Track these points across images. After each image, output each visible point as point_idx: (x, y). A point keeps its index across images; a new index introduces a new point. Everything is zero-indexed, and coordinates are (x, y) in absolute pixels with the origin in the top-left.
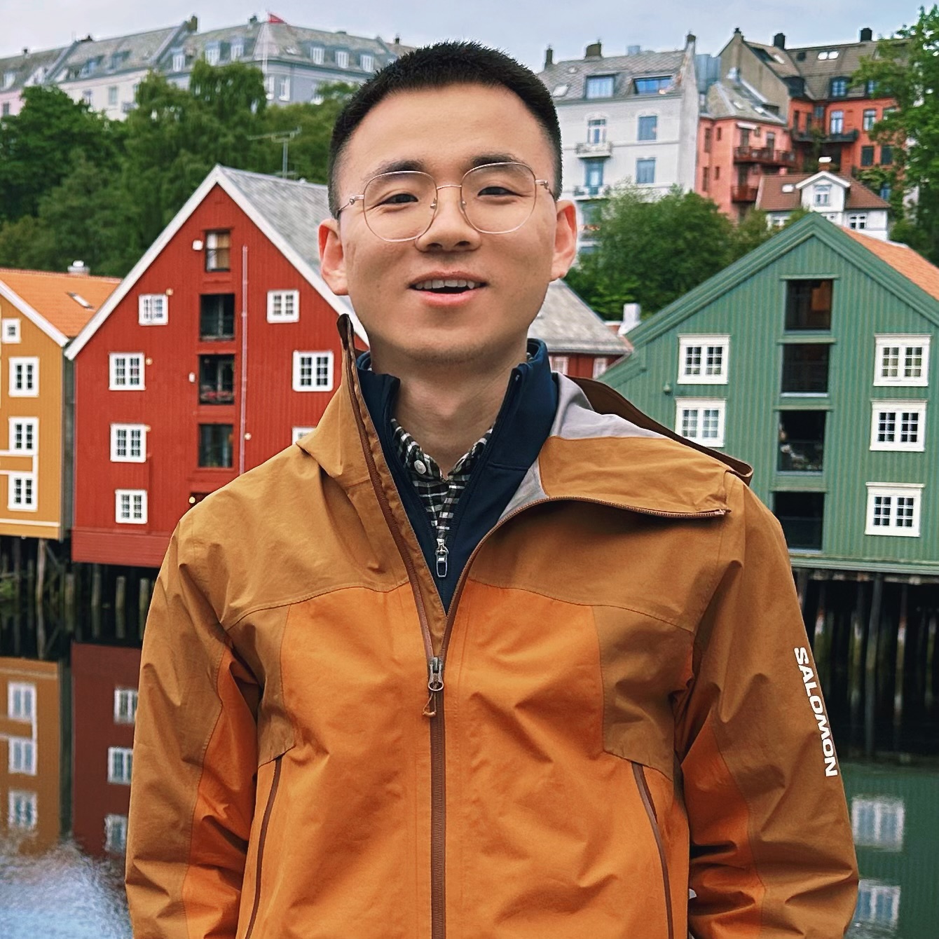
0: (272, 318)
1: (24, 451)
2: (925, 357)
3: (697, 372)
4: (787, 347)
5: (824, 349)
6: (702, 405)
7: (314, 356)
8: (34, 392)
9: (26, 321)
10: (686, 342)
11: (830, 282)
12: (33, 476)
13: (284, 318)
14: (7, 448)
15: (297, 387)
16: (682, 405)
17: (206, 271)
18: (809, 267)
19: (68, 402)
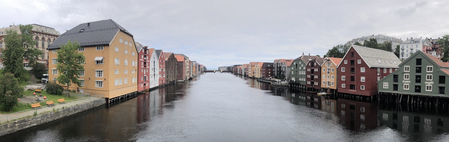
1: (333, 79)
2: (432, 68)
3: (406, 70)
4: (416, 67)
5: (421, 67)
6: (407, 74)
7: (363, 68)
8: (334, 72)
9: (333, 64)
10: (405, 66)
11: (421, 59)
12: (334, 82)
13: (359, 63)
15: (361, 72)
16: (405, 74)
17: (351, 57)
18: (419, 57)
19: (337, 73)
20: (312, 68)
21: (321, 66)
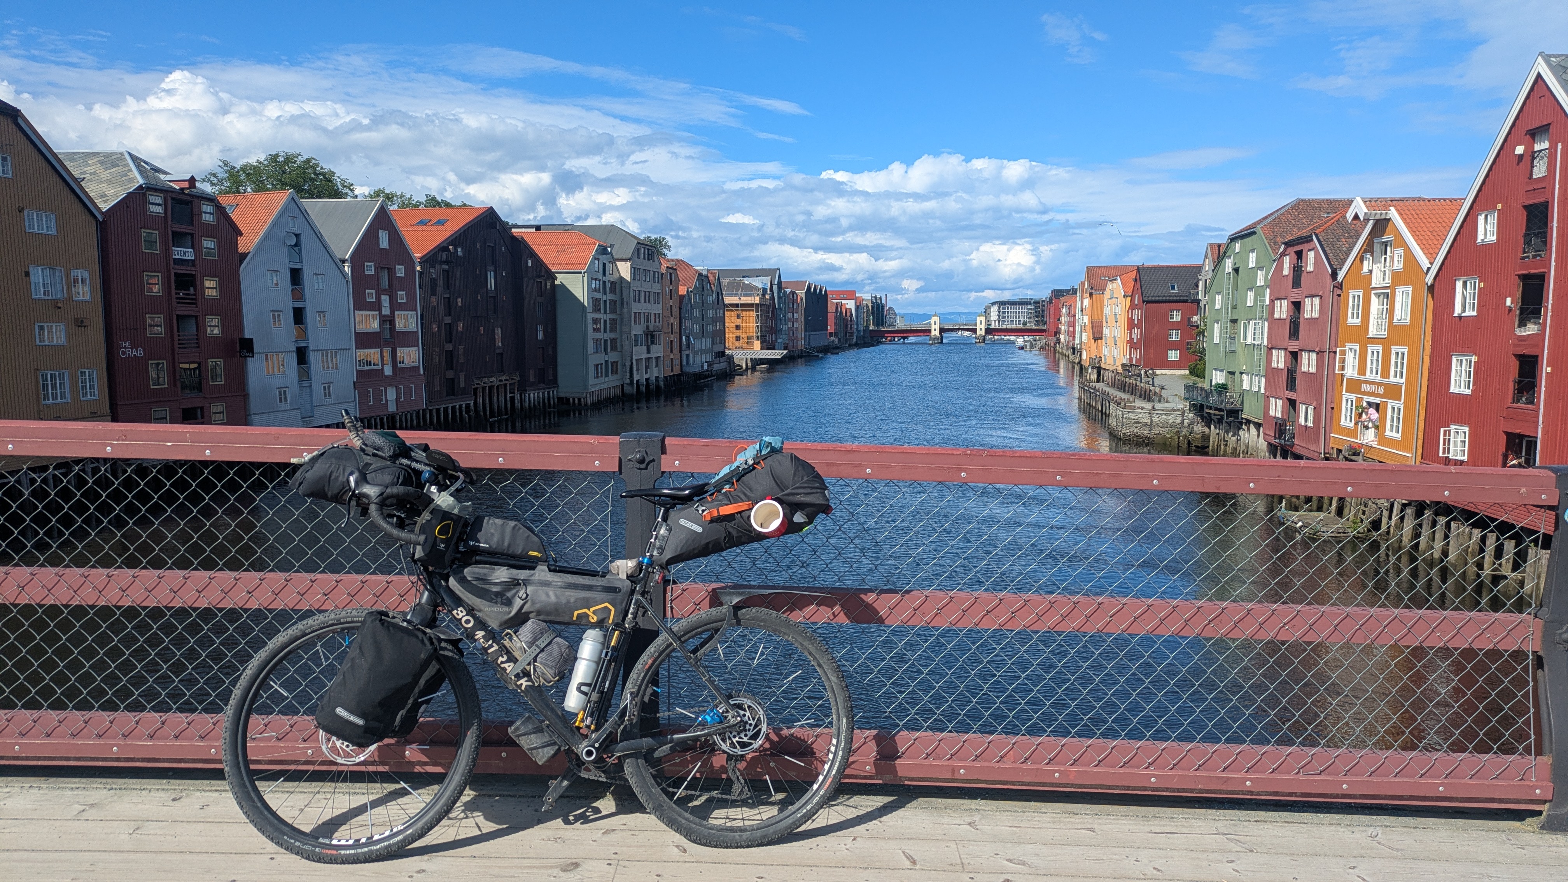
1: (1398, 380)
8: (1408, 319)
9: (1408, 252)
12: (1402, 405)
14: (1389, 375)
17: (1531, 179)
20: (1295, 296)
21: (1340, 277)
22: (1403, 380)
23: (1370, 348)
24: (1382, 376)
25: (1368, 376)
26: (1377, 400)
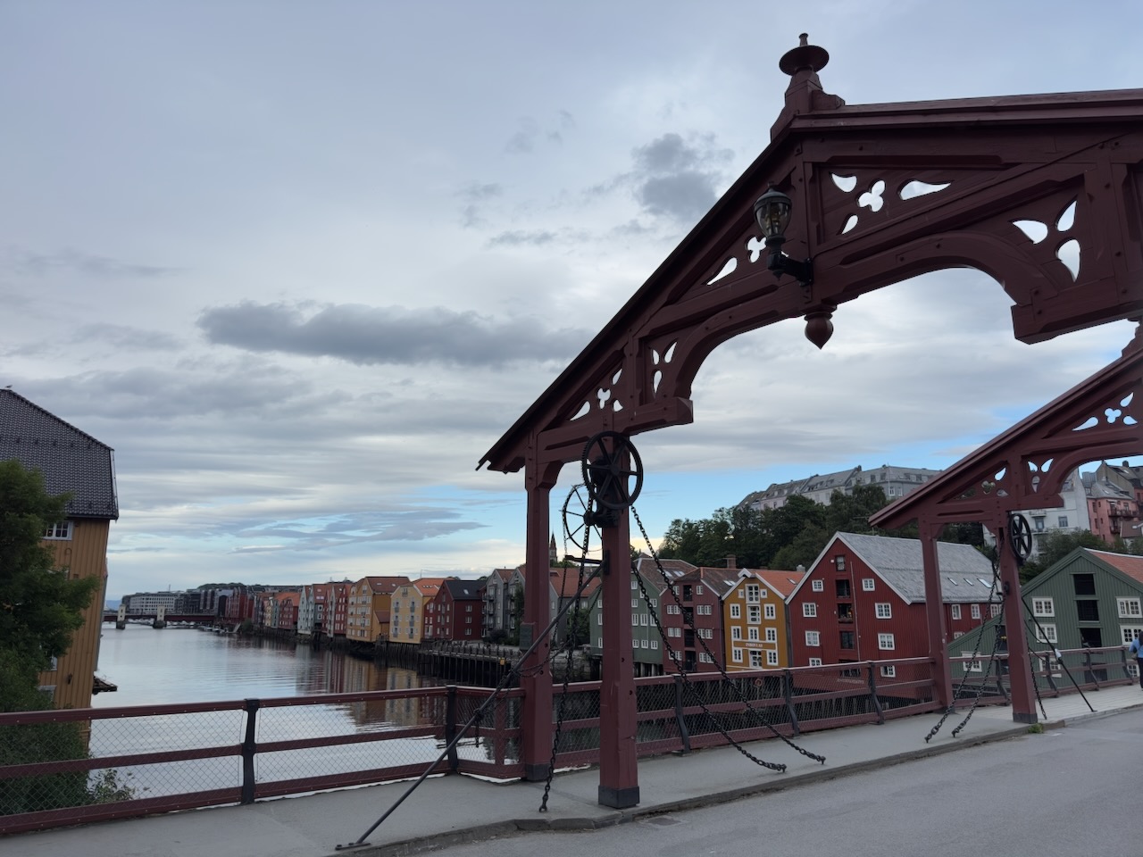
0: (865, 589)
1: (771, 641)
2: (1139, 605)
3: (1041, 612)
4: (1077, 601)
5: (1094, 602)
6: (1046, 626)
7: (883, 605)
8: (774, 617)
9: (769, 591)
10: (1035, 599)
11: (1092, 575)
12: (776, 651)
13: (869, 589)
14: (765, 640)
15: (878, 617)
16: (1038, 626)
17: (837, 570)
18: (1083, 569)
19: (787, 622)
20: (686, 604)
21: (723, 598)
22: (775, 641)
23: (749, 628)
24: (760, 639)
25: (750, 640)
26: (759, 650)
